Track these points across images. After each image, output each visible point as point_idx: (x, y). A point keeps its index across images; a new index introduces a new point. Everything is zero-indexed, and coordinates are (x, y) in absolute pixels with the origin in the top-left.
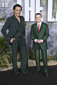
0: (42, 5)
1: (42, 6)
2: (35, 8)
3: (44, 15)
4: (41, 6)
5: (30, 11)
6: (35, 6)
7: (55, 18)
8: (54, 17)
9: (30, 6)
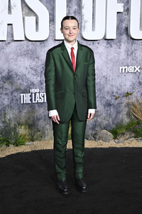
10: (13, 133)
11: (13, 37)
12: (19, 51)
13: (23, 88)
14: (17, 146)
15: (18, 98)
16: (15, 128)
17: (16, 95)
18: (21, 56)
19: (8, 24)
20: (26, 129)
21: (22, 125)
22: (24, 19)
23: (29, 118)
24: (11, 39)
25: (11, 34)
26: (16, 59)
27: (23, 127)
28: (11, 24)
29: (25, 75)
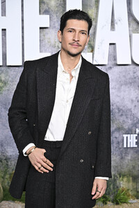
0: (45, 7)
1: (46, 12)
2: (23, 21)
3: (52, 42)
4: (43, 11)
5: (4, 30)
6: (22, 11)
7: (92, 51)
8: (90, 49)
9: (4, 14)
10: (112, 186)
11: (115, 60)
12: (123, 79)
13: (126, 127)
14: (117, 204)
15: (120, 140)
16: (115, 180)
17: (117, 136)
18: (126, 84)
19: (110, 44)
20: (128, 181)
21: (124, 176)
22: (130, 36)
23: (134, 167)
24: (113, 62)
25: (113, 57)
26: (119, 89)
27: (125, 179)
28: (114, 44)
29: (130, 110)
